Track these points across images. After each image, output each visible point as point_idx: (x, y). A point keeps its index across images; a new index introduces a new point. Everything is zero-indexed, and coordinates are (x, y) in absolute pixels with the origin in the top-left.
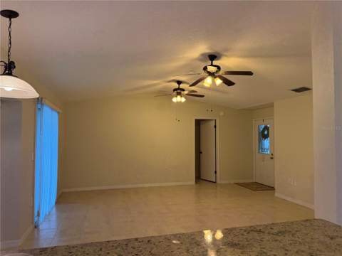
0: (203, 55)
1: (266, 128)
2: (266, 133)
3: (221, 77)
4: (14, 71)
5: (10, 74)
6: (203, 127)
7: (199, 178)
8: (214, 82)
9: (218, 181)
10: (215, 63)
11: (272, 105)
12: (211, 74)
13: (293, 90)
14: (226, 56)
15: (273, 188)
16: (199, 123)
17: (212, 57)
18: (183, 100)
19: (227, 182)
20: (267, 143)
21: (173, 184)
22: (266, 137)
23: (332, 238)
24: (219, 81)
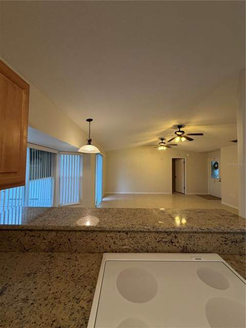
0: (174, 126)
1: (216, 163)
2: (216, 166)
3: (185, 137)
4: (91, 143)
5: (90, 144)
6: (176, 162)
7: (174, 191)
8: (181, 140)
9: (186, 193)
10: (181, 129)
11: (219, 150)
12: (179, 135)
13: (233, 141)
14: (188, 126)
15: (220, 199)
16: (174, 160)
17: (180, 127)
18: (165, 148)
19: (192, 194)
20: (217, 172)
21: (159, 193)
22: (216, 168)
23: (223, 216)
24: (184, 139)
